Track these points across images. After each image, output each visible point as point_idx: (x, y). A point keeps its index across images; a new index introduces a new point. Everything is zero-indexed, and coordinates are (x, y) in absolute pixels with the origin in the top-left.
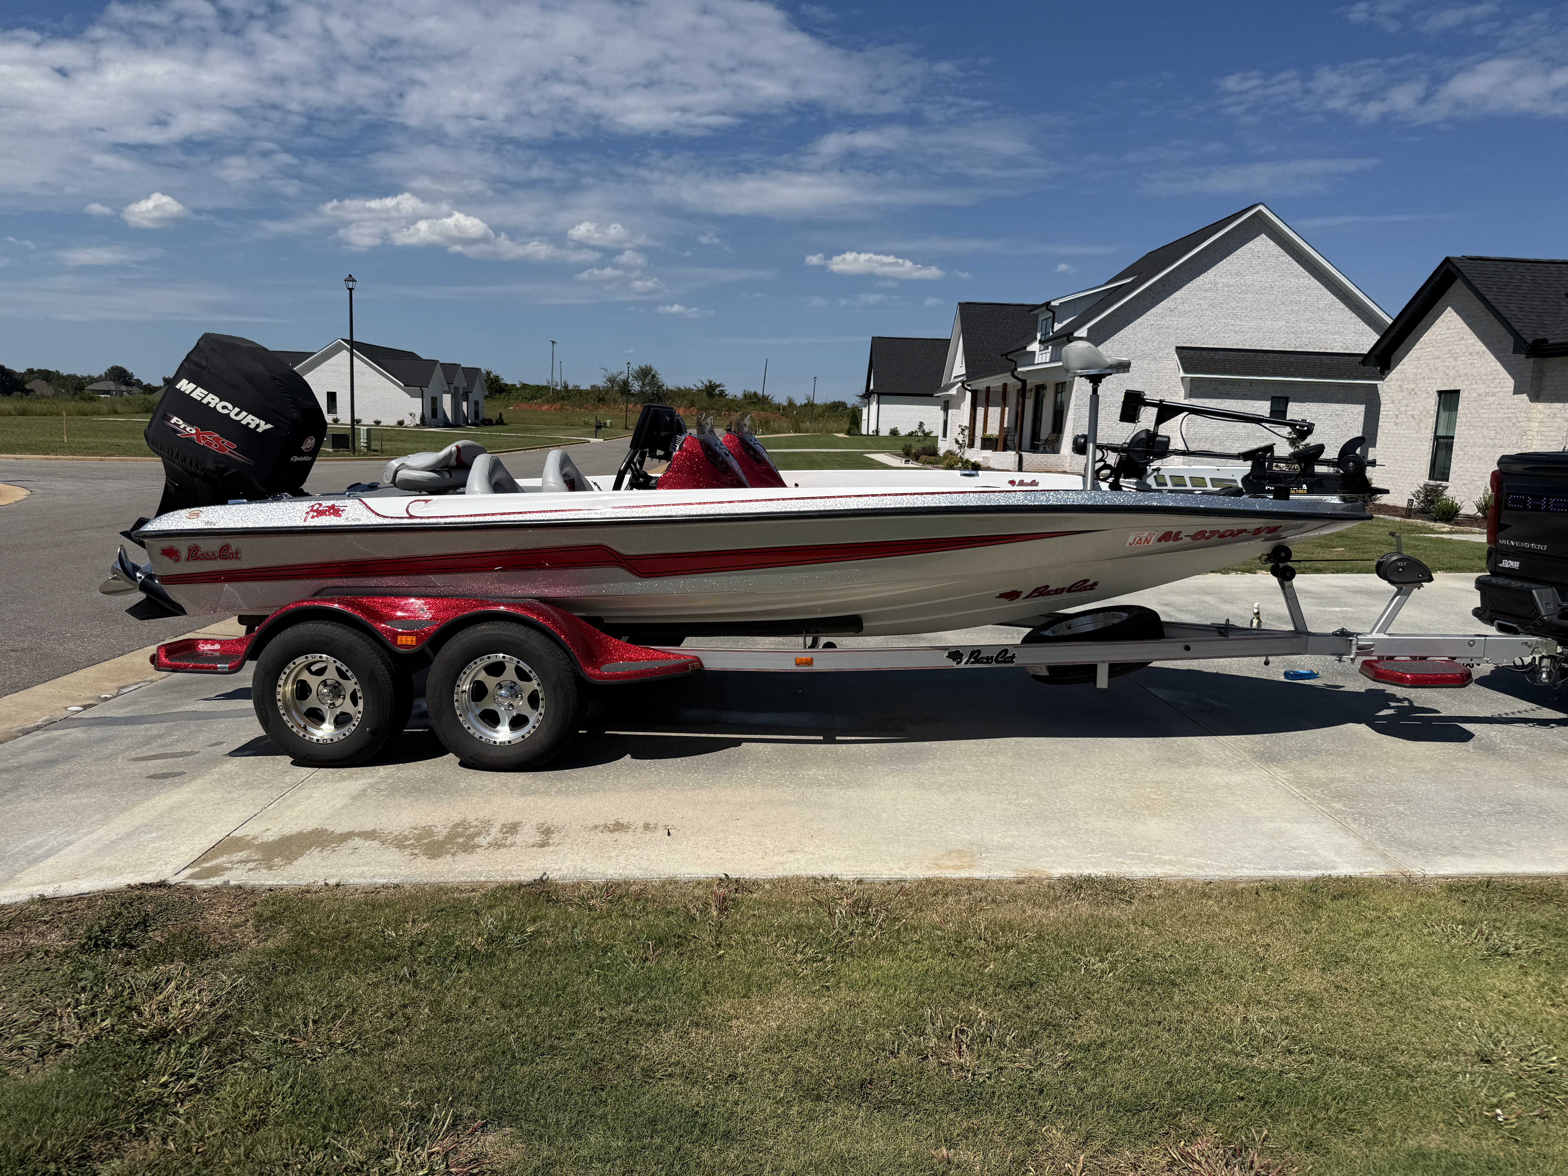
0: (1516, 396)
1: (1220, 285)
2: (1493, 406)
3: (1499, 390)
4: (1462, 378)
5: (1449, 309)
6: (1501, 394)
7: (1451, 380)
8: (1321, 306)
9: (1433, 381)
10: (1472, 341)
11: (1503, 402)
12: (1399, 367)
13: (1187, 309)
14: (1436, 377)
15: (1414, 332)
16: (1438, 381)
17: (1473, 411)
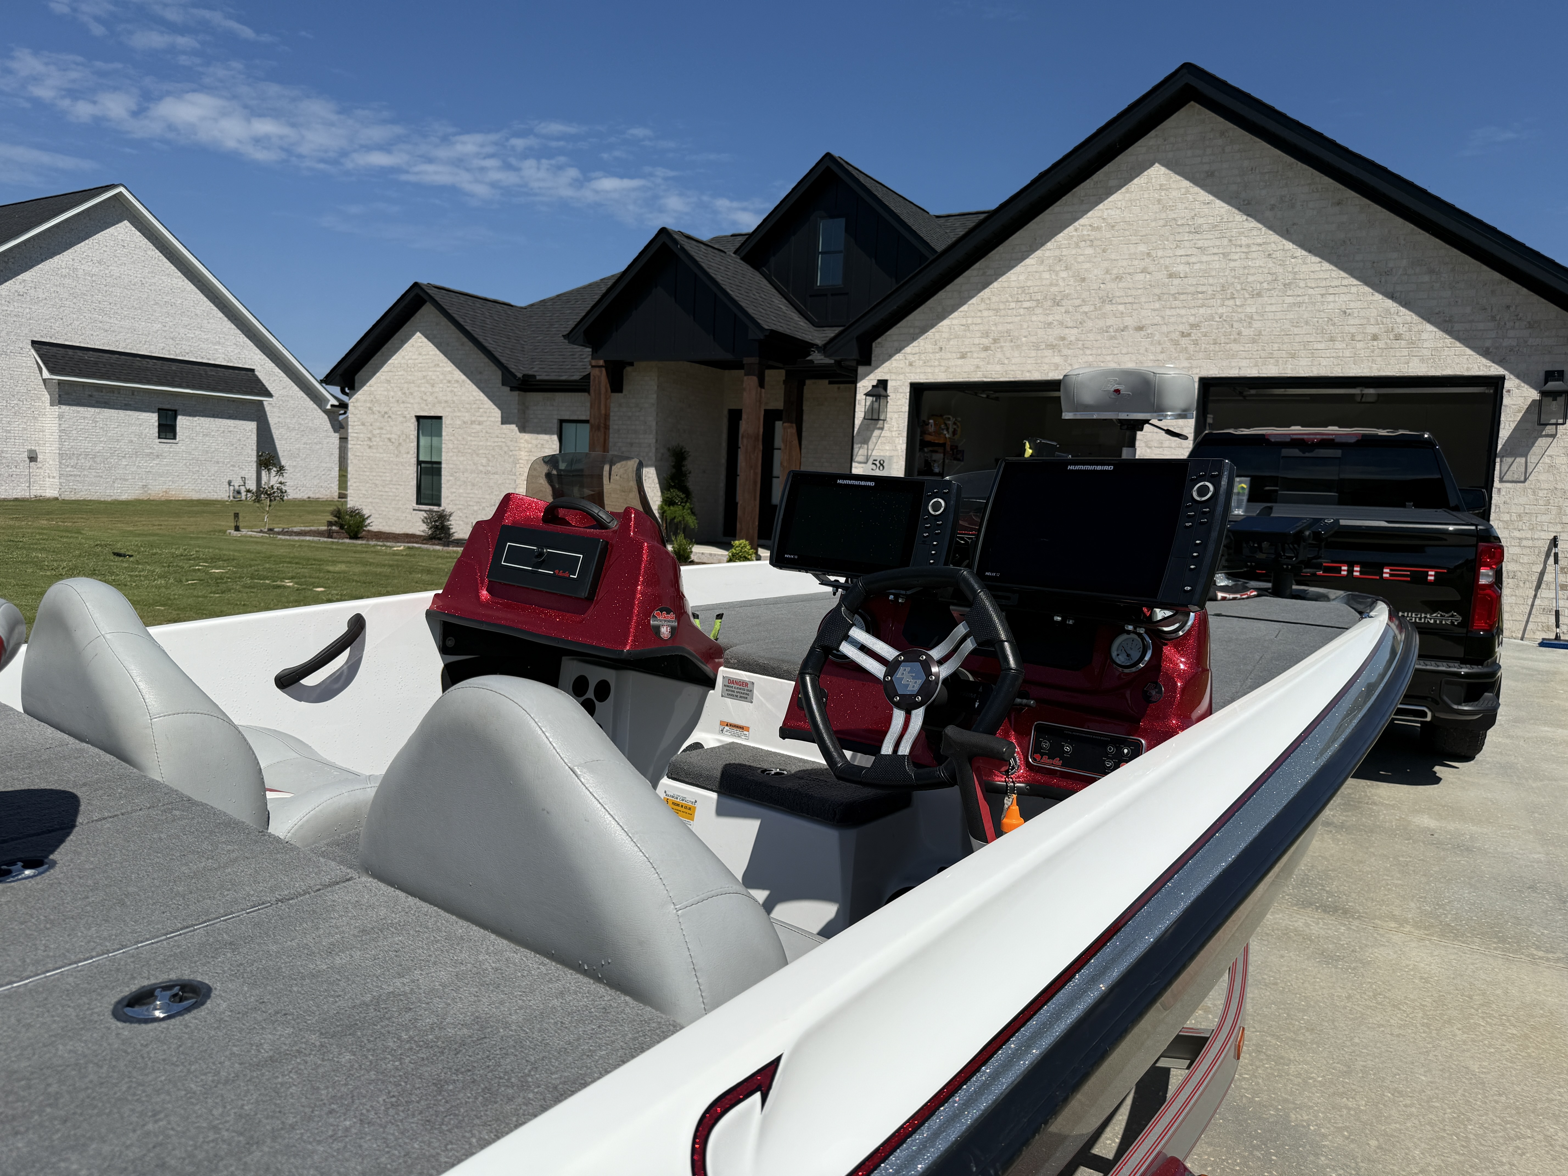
0: (504, 426)
1: (80, 272)
2: (481, 434)
3: (485, 419)
4: (443, 405)
5: (418, 334)
6: (488, 423)
7: (430, 406)
8: (198, 312)
9: (409, 405)
10: (449, 369)
11: (491, 431)
12: (365, 388)
13: (41, 296)
14: (412, 401)
15: (379, 353)
16: (415, 406)
17: (460, 438)
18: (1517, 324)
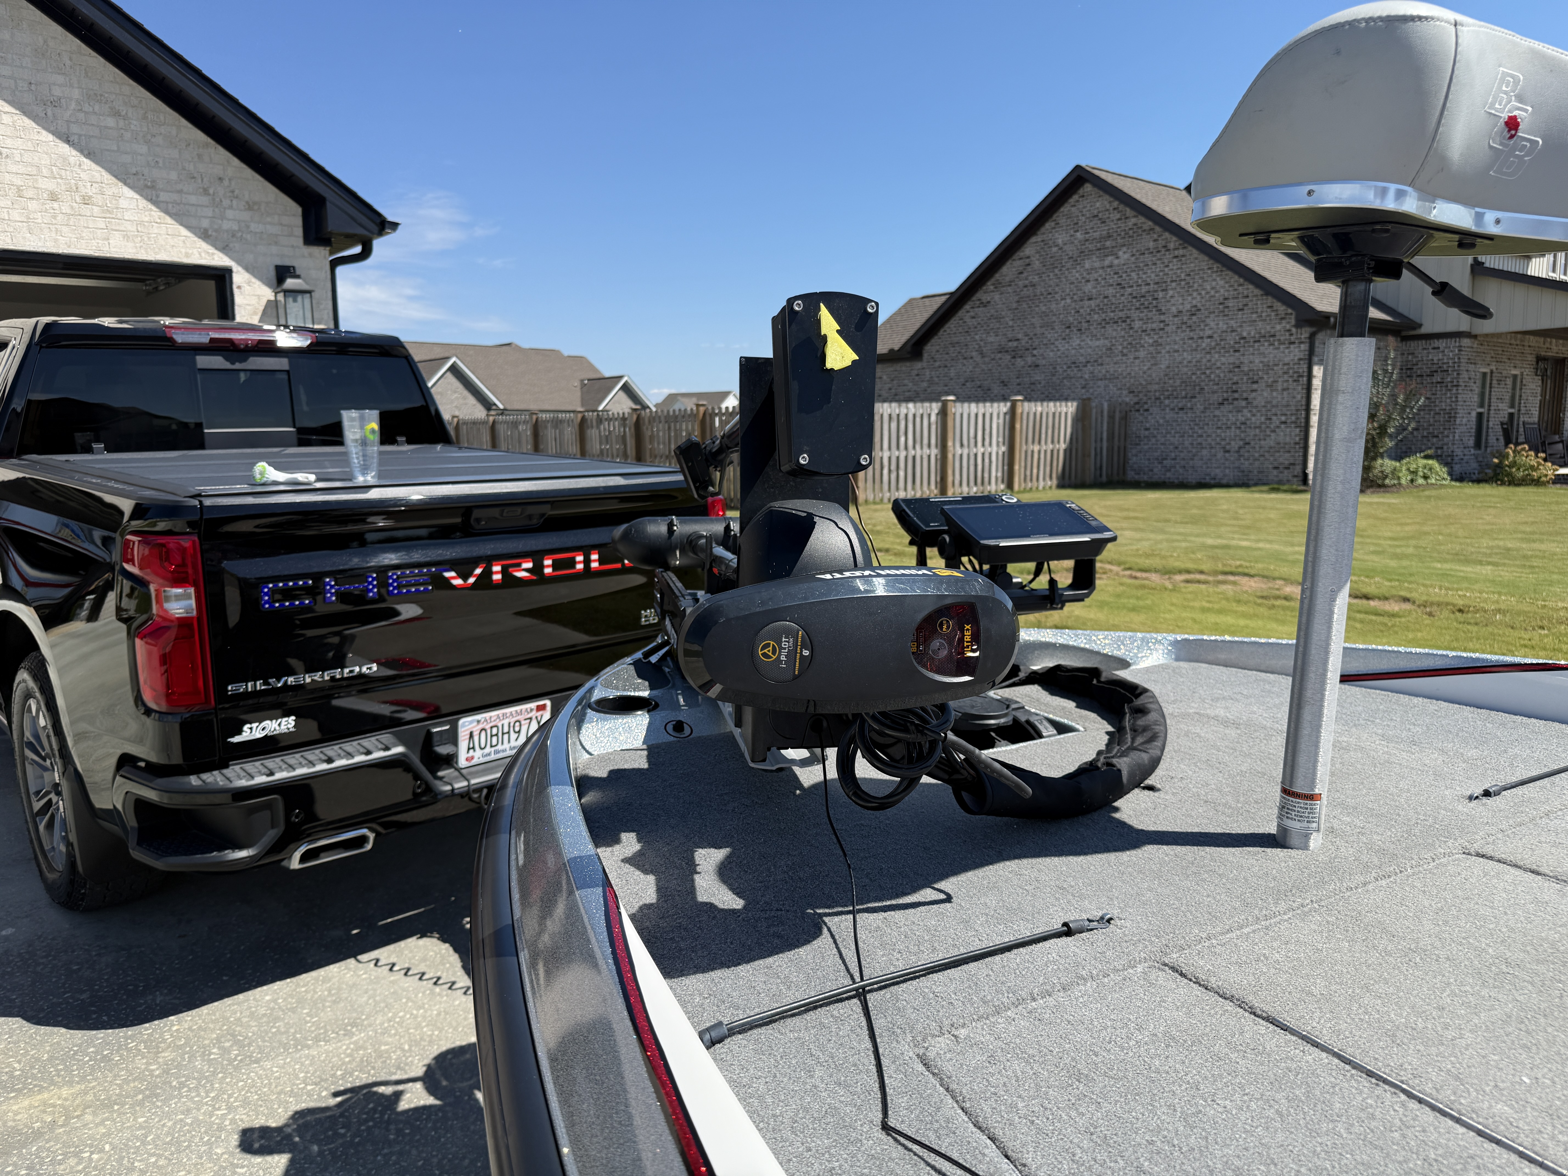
18: (235, 202)
